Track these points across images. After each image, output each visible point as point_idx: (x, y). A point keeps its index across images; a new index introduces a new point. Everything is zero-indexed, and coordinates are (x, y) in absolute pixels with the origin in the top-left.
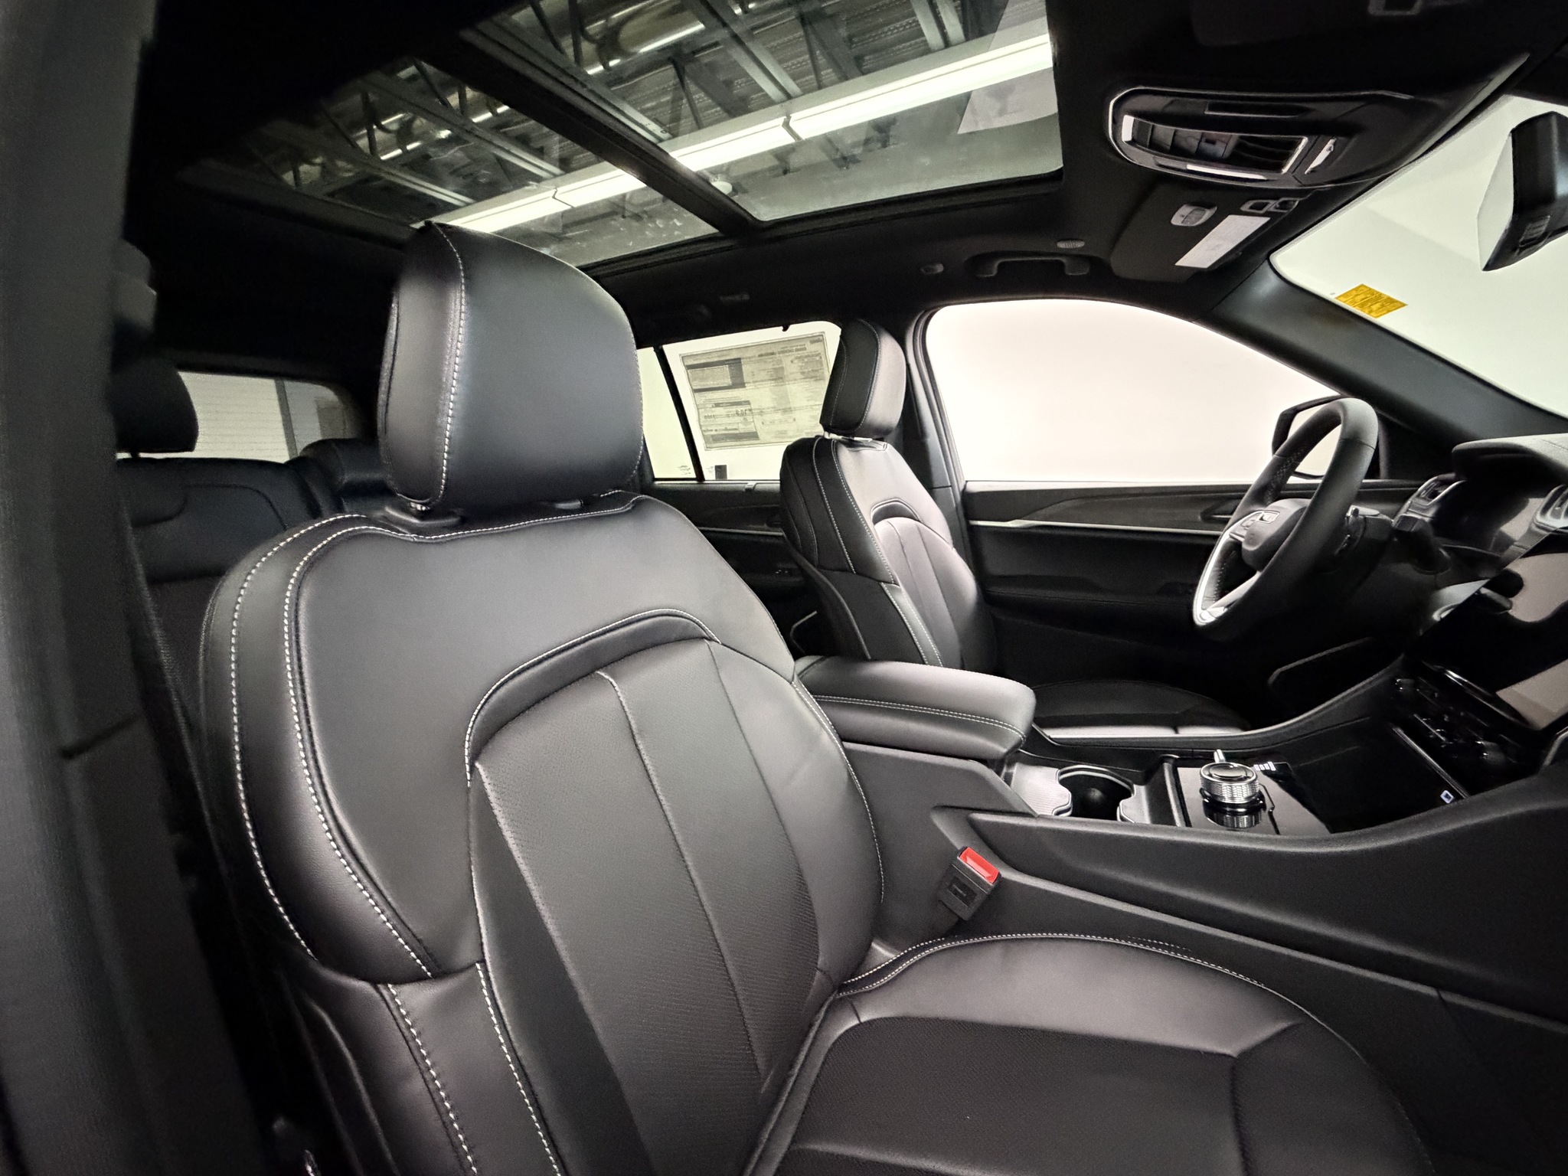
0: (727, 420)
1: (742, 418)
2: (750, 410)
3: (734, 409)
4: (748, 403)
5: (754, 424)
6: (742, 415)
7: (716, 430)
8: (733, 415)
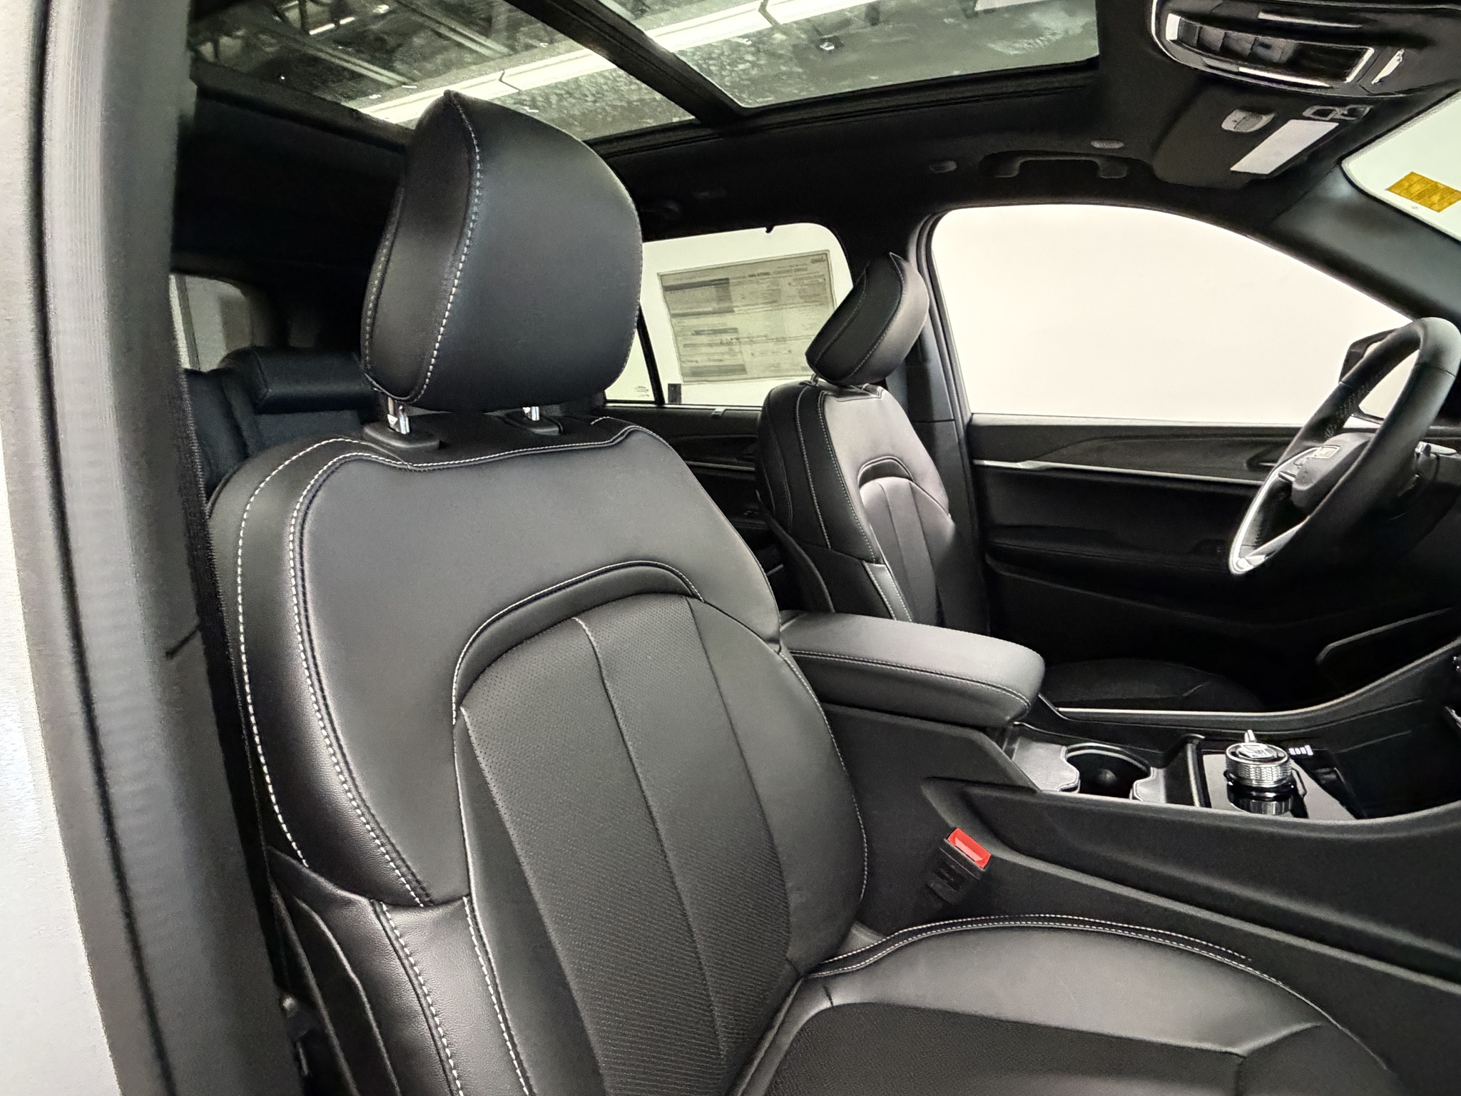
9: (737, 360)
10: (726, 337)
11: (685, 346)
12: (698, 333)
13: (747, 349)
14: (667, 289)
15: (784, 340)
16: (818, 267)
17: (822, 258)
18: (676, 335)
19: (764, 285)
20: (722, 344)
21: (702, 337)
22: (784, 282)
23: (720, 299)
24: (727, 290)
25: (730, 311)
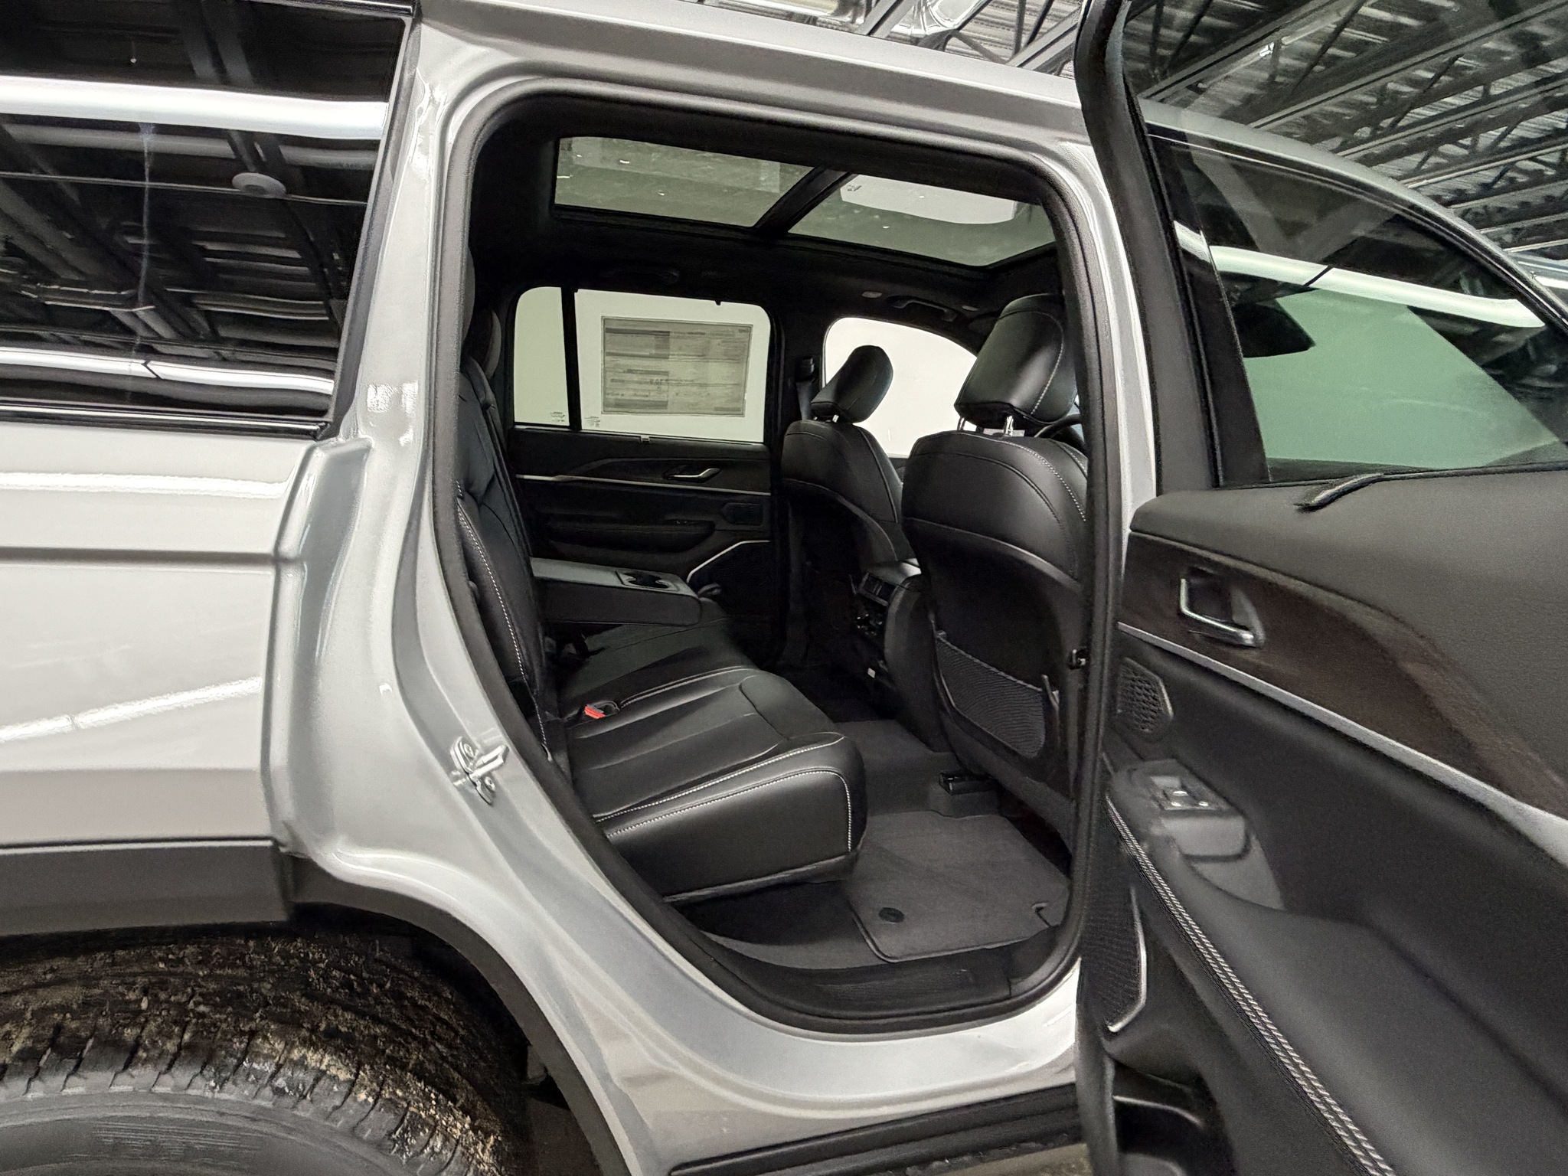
0: (636, 386)
1: (656, 387)
2: (667, 380)
3: (648, 378)
4: (666, 373)
5: (670, 394)
6: (657, 383)
7: (623, 395)
8: (646, 383)
9: (663, 398)
10: (655, 378)
11: (613, 380)
12: (630, 371)
13: (673, 390)
14: (607, 331)
15: (706, 385)
16: (742, 335)
17: (747, 329)
18: (605, 371)
19: (699, 342)
20: (651, 382)
21: (634, 375)
22: (715, 342)
23: (658, 347)
24: (667, 341)
25: (666, 357)
